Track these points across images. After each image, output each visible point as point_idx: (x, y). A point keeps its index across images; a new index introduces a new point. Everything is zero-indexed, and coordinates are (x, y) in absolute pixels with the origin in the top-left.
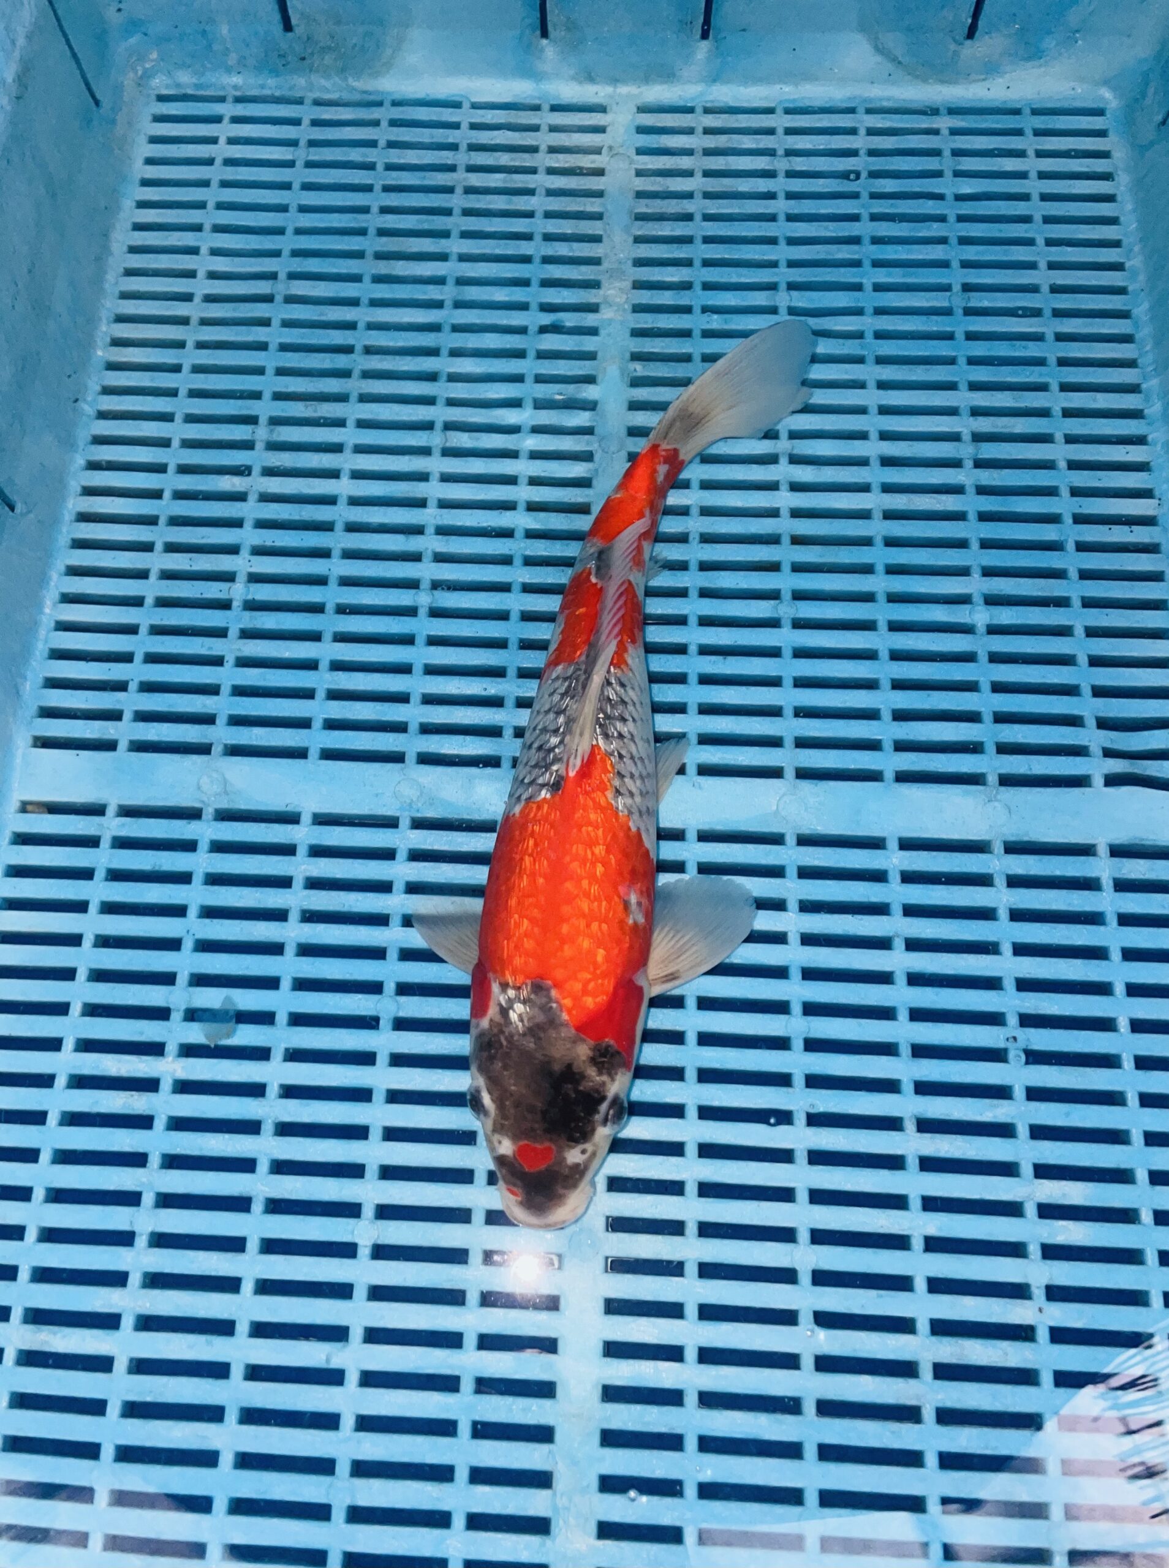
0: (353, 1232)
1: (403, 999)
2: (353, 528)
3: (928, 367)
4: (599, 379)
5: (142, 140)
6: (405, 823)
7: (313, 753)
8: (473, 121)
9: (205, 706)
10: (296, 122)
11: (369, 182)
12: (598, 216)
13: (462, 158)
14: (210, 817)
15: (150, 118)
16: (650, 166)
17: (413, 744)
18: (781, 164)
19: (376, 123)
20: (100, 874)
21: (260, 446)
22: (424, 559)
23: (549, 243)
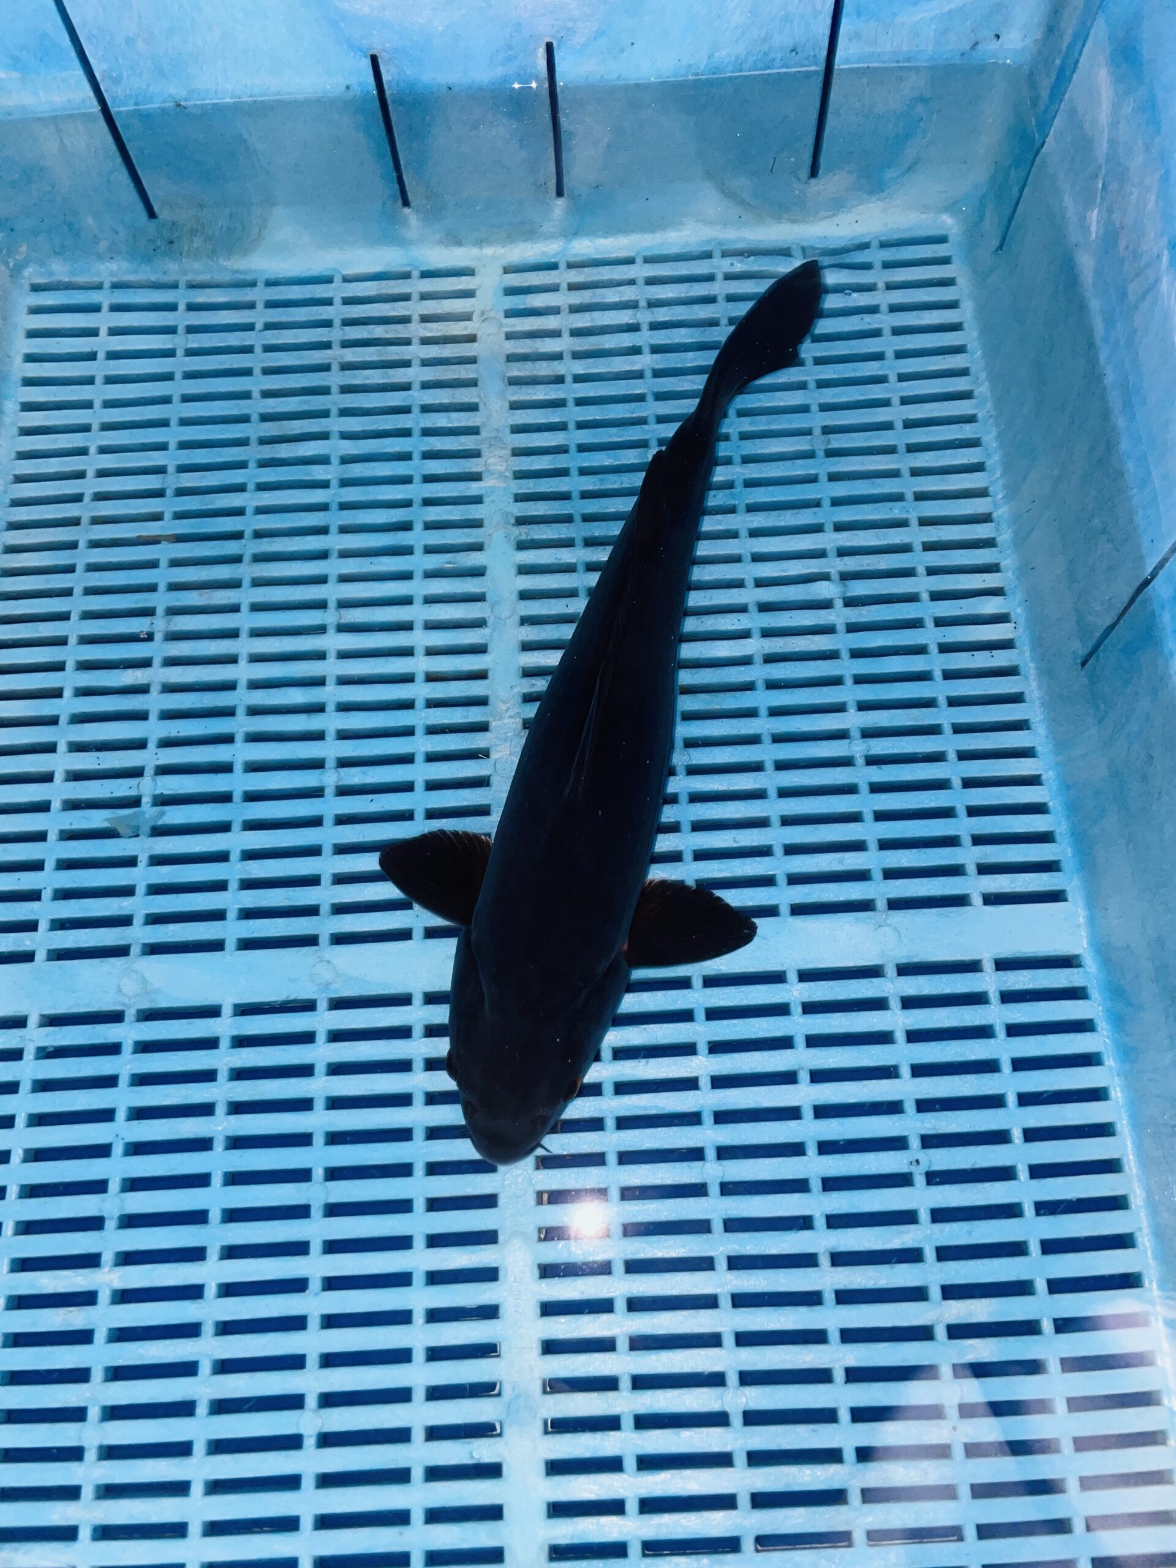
0: (298, 1423)
1: (332, 1185)
2: (254, 711)
3: (796, 511)
4: (486, 547)
5: (21, 334)
6: (322, 1005)
7: (230, 944)
8: (344, 295)
9: (122, 908)
10: (172, 307)
11: (248, 365)
12: (473, 383)
13: (336, 334)
14: (133, 1019)
15: (25, 311)
16: (519, 328)
17: (326, 925)
18: (644, 317)
19: (251, 306)
20: (25, 1087)
21: (158, 637)
22: (327, 738)
23: (426, 415)
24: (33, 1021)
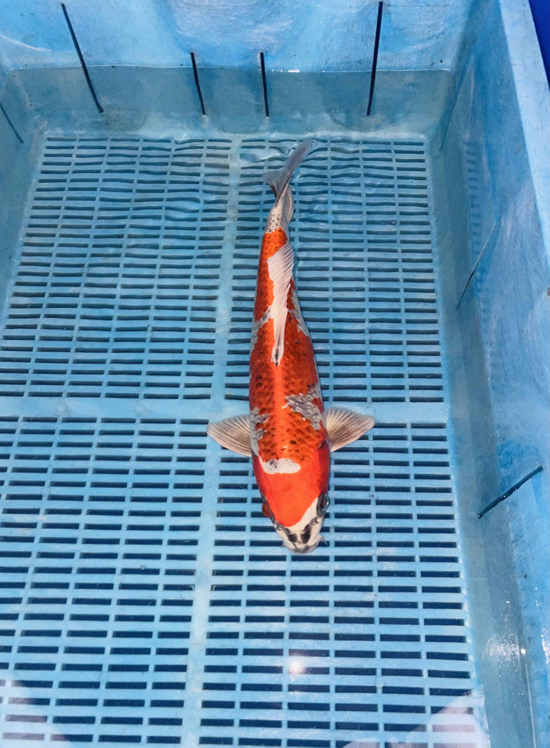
24: (20, 419)
